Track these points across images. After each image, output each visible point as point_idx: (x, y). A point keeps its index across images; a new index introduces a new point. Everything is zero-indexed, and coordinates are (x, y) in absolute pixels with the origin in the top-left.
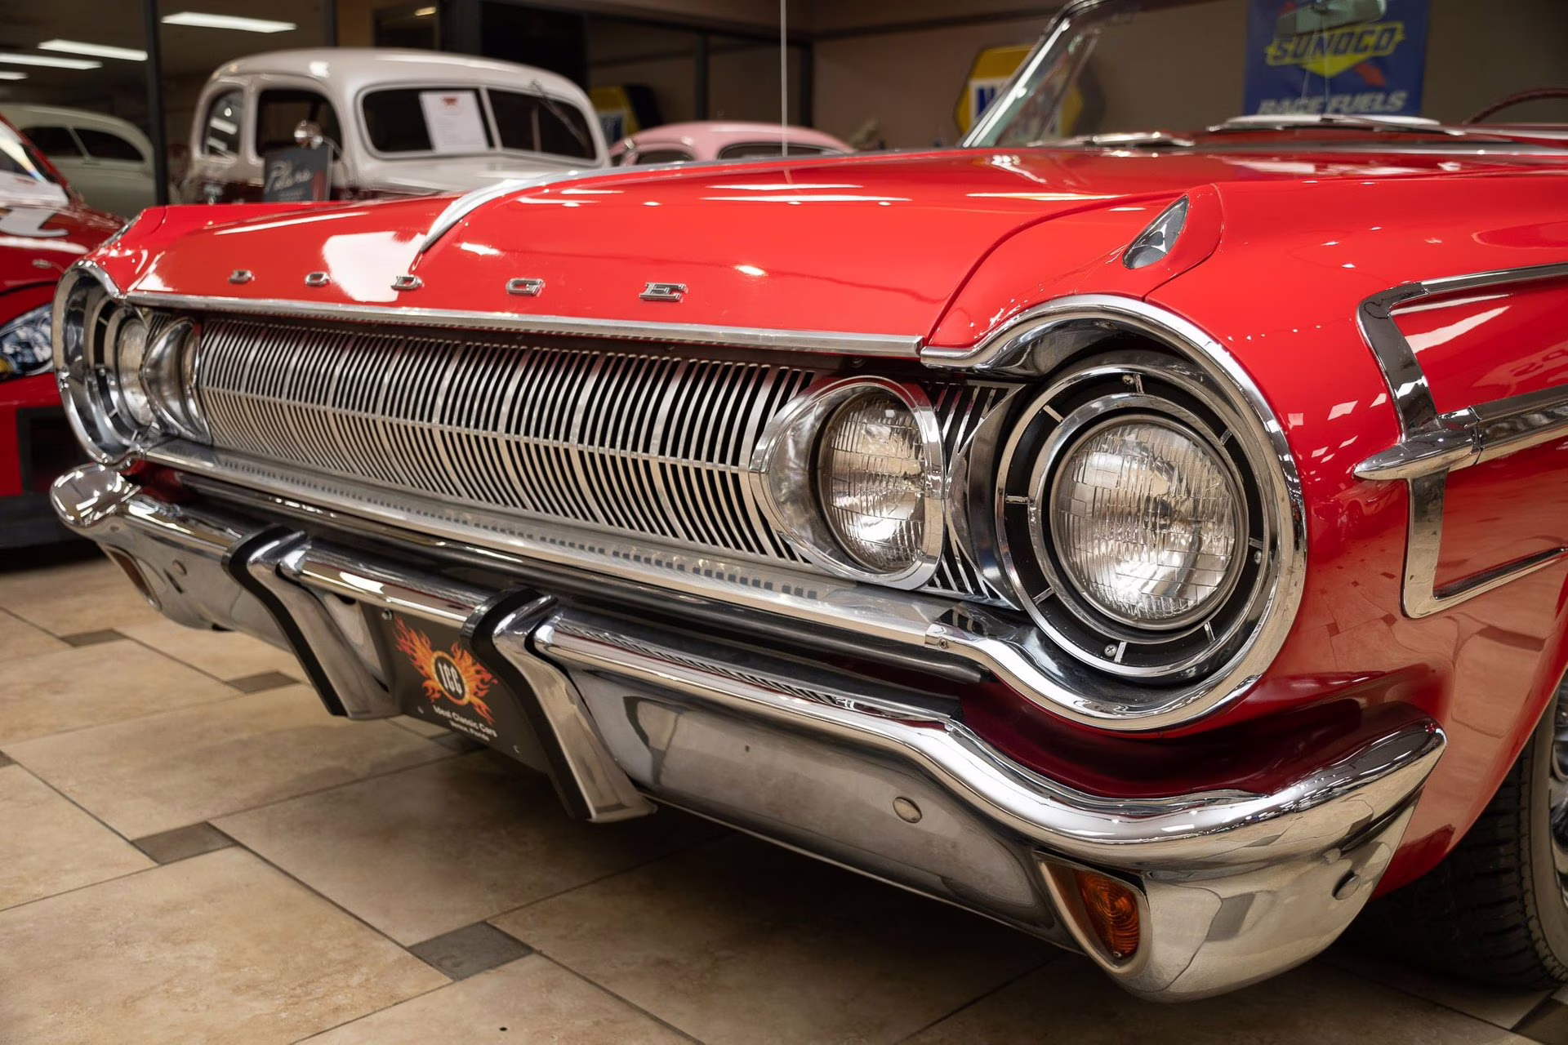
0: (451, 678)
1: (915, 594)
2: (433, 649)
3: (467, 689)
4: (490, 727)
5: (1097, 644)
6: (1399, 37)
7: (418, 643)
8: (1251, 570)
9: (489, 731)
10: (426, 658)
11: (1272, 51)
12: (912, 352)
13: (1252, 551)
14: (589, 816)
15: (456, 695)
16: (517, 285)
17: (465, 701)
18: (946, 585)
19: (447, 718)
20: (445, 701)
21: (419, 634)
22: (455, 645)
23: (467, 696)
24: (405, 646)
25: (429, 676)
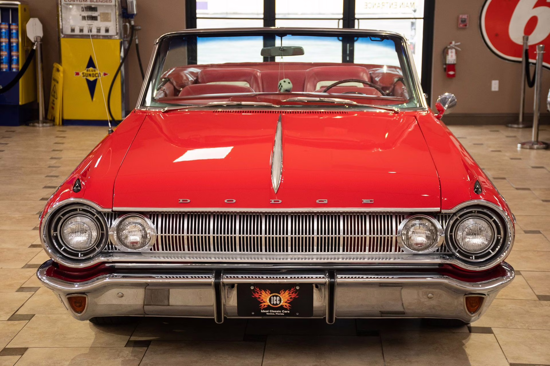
0: (276, 300)
2: (270, 294)
3: (282, 302)
4: (287, 310)
5: (469, 257)
7: (264, 293)
8: (498, 240)
9: (286, 312)
10: (266, 298)
12: (437, 210)
13: (498, 237)
15: (277, 304)
16: (320, 201)
17: (279, 305)
19: (266, 313)
20: (269, 308)
21: (265, 290)
22: (282, 290)
23: (281, 304)
24: (257, 295)
25: (264, 302)
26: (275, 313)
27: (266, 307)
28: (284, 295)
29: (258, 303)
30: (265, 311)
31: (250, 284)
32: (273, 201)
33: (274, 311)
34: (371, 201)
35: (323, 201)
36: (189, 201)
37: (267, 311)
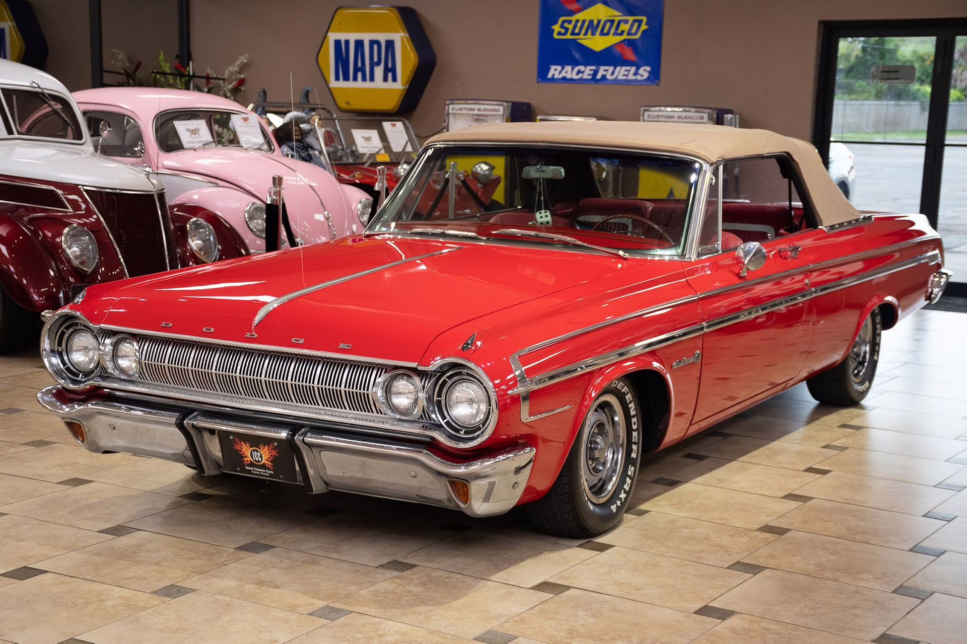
0: (257, 456)
1: (414, 421)
2: (251, 447)
3: (263, 459)
4: (270, 470)
5: (458, 431)
6: (644, 27)
7: (244, 446)
8: (489, 413)
9: (270, 472)
10: (246, 450)
11: (556, 28)
12: (416, 366)
13: (489, 409)
14: (312, 492)
15: (259, 461)
16: (295, 340)
17: (262, 463)
18: (422, 419)
19: (251, 470)
20: (251, 464)
21: (244, 442)
22: (261, 445)
23: (263, 461)
24: (237, 447)
25: (247, 457)
26: (260, 472)
27: (249, 462)
28: (264, 451)
29: (240, 457)
30: (249, 468)
31: (229, 433)
32: (248, 335)
33: (258, 470)
34: (348, 346)
35: (298, 341)
36: (171, 325)
37: (252, 469)
